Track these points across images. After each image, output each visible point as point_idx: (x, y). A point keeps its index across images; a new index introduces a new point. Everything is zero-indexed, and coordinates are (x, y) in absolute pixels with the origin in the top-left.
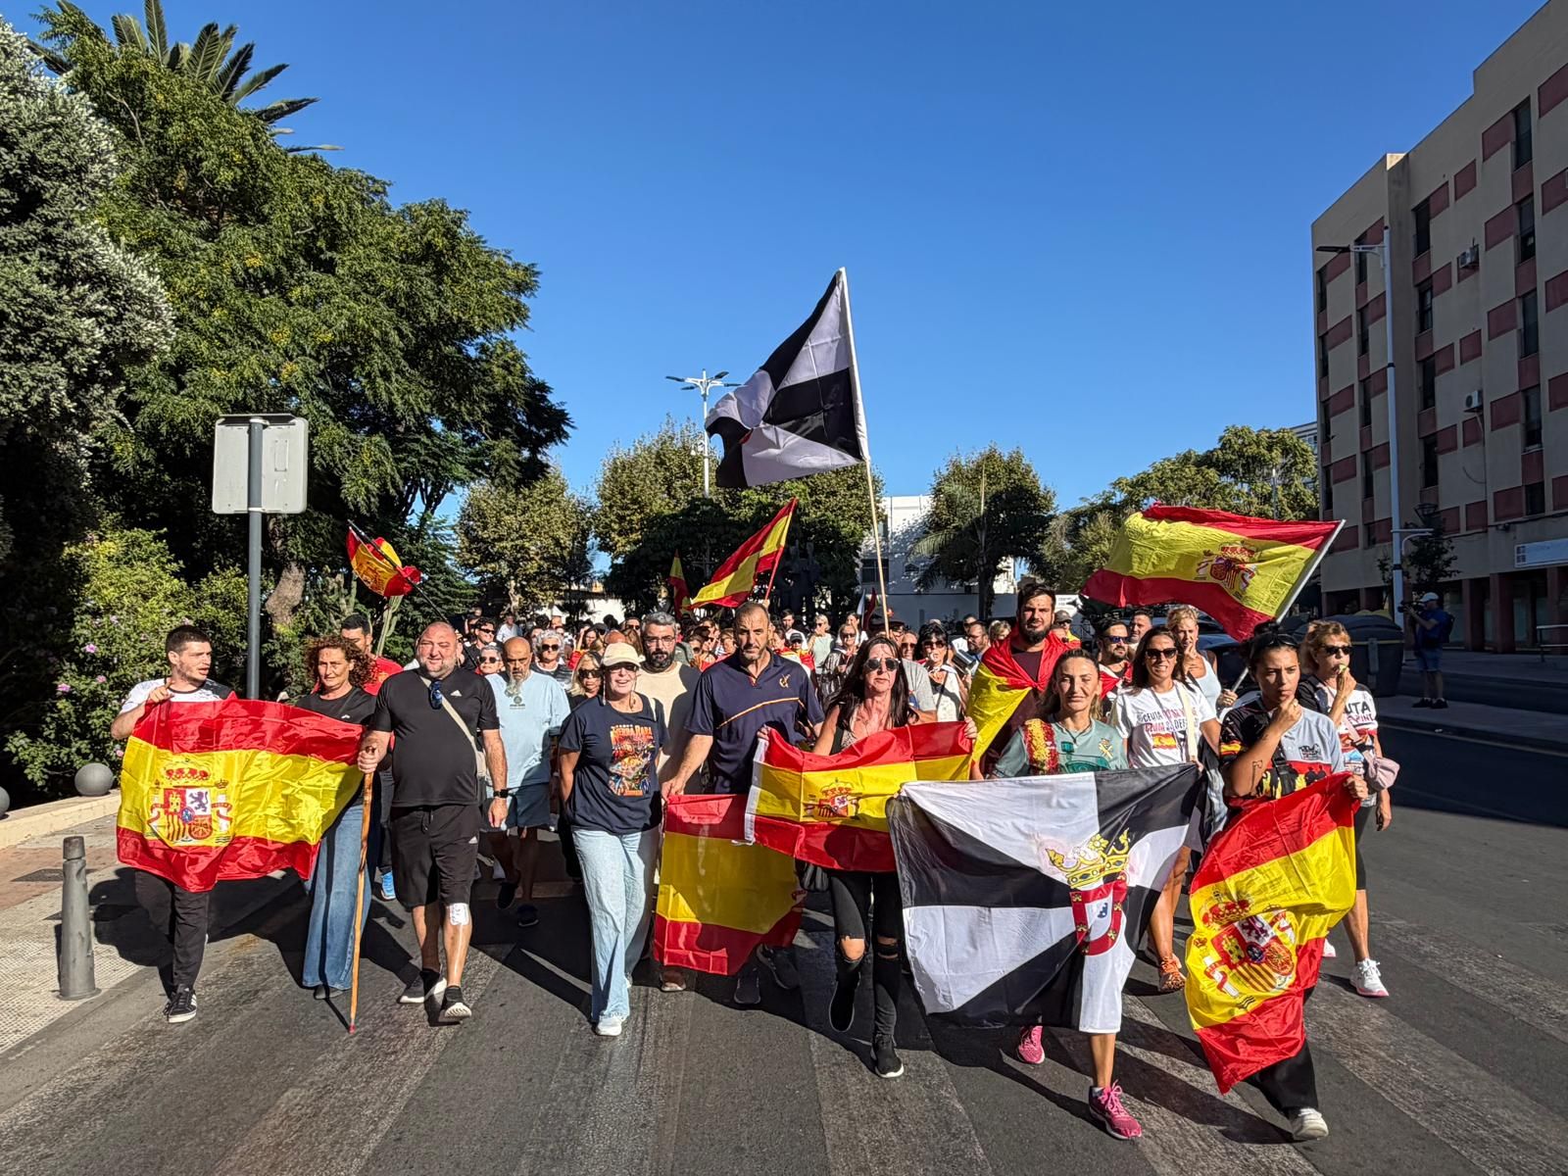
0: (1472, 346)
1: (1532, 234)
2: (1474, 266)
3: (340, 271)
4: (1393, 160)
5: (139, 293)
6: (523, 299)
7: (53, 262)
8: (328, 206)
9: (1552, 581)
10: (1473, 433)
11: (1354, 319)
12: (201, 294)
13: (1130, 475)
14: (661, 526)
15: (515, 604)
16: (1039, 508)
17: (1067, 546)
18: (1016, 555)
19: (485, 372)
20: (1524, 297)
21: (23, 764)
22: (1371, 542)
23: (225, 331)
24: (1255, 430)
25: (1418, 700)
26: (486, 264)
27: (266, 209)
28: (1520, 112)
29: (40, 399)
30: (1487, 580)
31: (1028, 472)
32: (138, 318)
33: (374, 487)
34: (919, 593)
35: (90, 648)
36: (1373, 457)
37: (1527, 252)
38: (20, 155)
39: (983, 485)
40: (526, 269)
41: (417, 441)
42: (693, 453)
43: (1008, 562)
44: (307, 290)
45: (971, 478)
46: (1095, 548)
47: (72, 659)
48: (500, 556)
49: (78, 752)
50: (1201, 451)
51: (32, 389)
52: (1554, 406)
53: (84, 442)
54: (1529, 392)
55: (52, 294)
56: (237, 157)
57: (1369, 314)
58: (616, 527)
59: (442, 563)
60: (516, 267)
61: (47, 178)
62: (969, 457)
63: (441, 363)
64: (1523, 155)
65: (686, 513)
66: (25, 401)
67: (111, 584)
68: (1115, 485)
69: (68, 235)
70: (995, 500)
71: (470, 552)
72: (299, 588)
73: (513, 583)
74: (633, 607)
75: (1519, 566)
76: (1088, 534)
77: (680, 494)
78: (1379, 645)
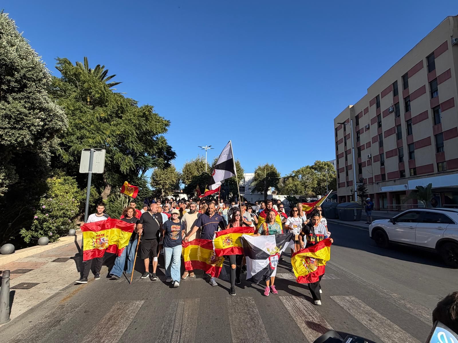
0: (369, 145)
1: (381, 122)
2: (369, 128)
3: (123, 118)
4: (351, 106)
5: (57, 114)
6: (167, 128)
7: (29, 103)
8: (121, 104)
9: (388, 195)
10: (369, 163)
11: (343, 139)
12: (88, 122)
13: (296, 170)
14: (196, 178)
15: (163, 195)
16: (277, 176)
17: (283, 185)
18: (272, 187)
19: (157, 143)
20: (379, 135)
21: (24, 237)
22: (348, 186)
23: (93, 130)
24: (322, 161)
25: (366, 222)
26: (158, 120)
27: (107, 104)
28: (377, 97)
29: (20, 140)
30: (374, 194)
31: (275, 169)
32: (56, 121)
33: (128, 168)
34: (251, 194)
35: (44, 207)
36: (348, 168)
37: (380, 126)
38: (20, 74)
39: (265, 171)
40: (168, 121)
41: (141, 158)
42: (203, 163)
43: (270, 188)
44: (115, 122)
45: (263, 170)
46: (289, 185)
47: (40, 209)
48: (160, 184)
49: (40, 233)
50: (311, 166)
51: (18, 137)
52: (387, 158)
53: (48, 154)
54: (381, 155)
55: (27, 112)
56: (100, 92)
57: (347, 138)
58: (186, 178)
59: (145, 186)
60: (165, 121)
61: (29, 81)
62: (262, 166)
63: (146, 140)
64: (378, 106)
65: (201, 175)
66: (16, 140)
67: (58, 190)
68: (293, 172)
69: (34, 96)
70: (268, 175)
71: (154, 183)
72: (109, 191)
73: (163, 190)
74: (189, 196)
75: (380, 191)
76: (287, 182)
77: (200, 171)
78: (357, 209)
